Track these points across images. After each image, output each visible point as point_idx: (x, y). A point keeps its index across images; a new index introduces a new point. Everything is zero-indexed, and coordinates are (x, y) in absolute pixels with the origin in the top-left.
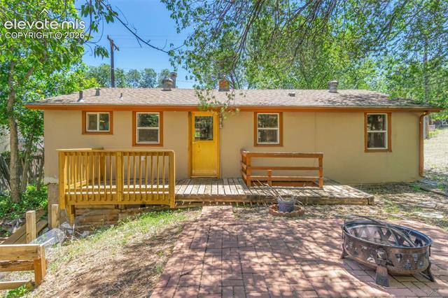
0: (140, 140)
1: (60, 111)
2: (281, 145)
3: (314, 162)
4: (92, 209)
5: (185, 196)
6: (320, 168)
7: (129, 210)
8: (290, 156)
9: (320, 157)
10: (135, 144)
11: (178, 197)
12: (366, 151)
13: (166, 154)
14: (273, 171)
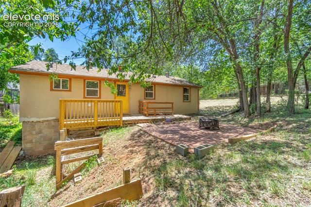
0: (87, 96)
1: (39, 76)
2: (155, 99)
3: (170, 105)
4: (80, 130)
5: (127, 121)
6: (172, 108)
7: (100, 129)
8: (162, 103)
9: (172, 103)
10: (84, 97)
11: (123, 121)
12: (184, 102)
13: (119, 101)
14: (157, 110)
